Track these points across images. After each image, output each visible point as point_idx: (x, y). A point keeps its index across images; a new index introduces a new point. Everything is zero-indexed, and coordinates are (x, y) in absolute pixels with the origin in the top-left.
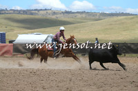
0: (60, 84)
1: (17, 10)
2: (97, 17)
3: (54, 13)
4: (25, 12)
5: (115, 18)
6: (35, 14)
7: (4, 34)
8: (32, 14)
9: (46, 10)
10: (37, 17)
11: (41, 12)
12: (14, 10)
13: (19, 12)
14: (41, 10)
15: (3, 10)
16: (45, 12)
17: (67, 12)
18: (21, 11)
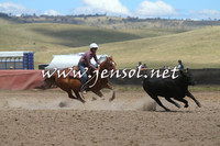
0: (120, 135)
1: (52, 17)
2: (179, 27)
3: (111, 21)
4: (64, 19)
5: (208, 29)
6: (81, 22)
7: (31, 55)
8: (75, 22)
9: (97, 15)
10: (82, 27)
11: (90, 19)
12: (47, 17)
13: (55, 19)
14: (90, 16)
15: (30, 16)
16: (96, 19)
17: (130, 20)
18: (58, 17)
